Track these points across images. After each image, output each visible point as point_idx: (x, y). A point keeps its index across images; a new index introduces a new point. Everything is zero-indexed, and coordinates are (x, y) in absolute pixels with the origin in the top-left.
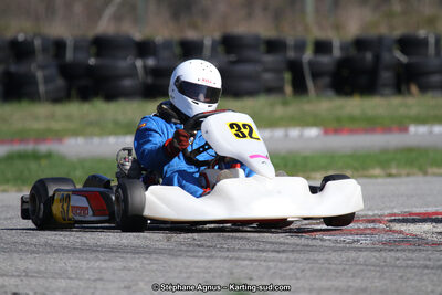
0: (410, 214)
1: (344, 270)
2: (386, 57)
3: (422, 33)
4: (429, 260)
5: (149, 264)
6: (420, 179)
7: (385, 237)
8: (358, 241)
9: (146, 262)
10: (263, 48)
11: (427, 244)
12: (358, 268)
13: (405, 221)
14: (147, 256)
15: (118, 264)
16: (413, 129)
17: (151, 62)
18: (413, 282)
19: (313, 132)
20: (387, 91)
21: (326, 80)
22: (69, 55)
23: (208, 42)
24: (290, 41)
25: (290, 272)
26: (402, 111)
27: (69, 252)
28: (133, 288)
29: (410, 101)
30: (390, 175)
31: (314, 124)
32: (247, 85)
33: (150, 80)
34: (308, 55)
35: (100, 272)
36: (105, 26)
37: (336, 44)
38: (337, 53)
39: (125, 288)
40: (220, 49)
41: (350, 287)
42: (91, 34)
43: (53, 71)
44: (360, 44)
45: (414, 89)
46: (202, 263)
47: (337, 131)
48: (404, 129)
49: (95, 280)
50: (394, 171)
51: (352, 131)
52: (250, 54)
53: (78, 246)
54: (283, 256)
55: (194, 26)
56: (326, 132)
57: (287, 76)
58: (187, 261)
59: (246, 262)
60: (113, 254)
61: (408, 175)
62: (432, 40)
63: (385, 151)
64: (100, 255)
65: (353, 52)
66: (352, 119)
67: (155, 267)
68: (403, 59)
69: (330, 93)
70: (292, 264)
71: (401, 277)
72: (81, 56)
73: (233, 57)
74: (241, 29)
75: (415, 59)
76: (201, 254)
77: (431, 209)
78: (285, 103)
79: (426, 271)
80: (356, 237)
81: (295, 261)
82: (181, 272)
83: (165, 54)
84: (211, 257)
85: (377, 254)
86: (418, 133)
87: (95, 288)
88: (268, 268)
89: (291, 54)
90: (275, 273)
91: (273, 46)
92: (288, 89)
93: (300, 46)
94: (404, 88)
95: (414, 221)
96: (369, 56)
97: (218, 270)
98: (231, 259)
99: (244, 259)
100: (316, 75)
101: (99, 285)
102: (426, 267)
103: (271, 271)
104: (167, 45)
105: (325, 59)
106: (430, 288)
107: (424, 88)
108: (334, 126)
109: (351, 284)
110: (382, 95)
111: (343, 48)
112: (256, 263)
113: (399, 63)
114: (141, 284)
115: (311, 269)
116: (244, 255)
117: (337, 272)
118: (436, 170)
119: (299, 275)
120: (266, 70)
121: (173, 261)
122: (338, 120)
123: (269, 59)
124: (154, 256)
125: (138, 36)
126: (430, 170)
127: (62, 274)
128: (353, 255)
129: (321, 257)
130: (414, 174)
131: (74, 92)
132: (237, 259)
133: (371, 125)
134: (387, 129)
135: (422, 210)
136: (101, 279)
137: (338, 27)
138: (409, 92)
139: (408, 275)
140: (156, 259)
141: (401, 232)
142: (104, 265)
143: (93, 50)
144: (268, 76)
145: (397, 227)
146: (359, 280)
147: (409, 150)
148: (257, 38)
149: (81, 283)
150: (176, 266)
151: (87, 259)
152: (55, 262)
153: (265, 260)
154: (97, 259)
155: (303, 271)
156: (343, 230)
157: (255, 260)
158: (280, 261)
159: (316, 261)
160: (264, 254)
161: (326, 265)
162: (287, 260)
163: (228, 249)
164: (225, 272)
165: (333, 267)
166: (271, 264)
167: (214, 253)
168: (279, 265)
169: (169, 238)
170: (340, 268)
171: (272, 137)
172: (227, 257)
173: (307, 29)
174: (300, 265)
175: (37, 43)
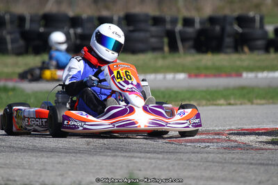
0: (242, 130)
1: (199, 165)
2: (228, 29)
3: (251, 14)
4: (253, 159)
5: (76, 160)
6: (249, 106)
7: (226, 144)
8: (209, 146)
9: (73, 158)
10: (150, 22)
11: (252, 149)
12: (208, 164)
13: (238, 134)
14: (74, 155)
15: (56, 160)
16: (245, 75)
17: (79, 30)
18: (243, 174)
19: (181, 76)
20: (229, 50)
21: (191, 43)
22: (27, 26)
23: (115, 18)
24: (168, 18)
25: (165, 166)
26: (238, 63)
27: (24, 152)
28: (65, 175)
29: (243, 57)
30: (230, 104)
31: (183, 71)
32: (140, 46)
33: (78, 42)
34: (179, 27)
35: (44, 165)
36: (51, 7)
37: (197, 20)
38: (197, 26)
39: (60, 175)
40: (124, 23)
41: (203, 176)
42: (41, 12)
43: (17, 35)
44: (212, 20)
45: (246, 49)
46: (109, 159)
47: (197, 76)
48: (240, 75)
49: (41, 170)
50: (232, 102)
51: (206, 76)
52: (142, 26)
53: (31, 147)
54: (161, 156)
55: (107, 8)
56: (190, 76)
57: (166, 40)
58: (100, 158)
59: (138, 160)
60: (52, 154)
61: (241, 104)
62: (258, 18)
63: (227, 89)
64: (45, 154)
65: (208, 26)
66: (207, 68)
67: (78, 162)
68: (240, 30)
69: (193, 51)
71: (235, 170)
72: (35, 26)
73: (131, 28)
74: (137, 10)
75: (247, 30)
76: (109, 154)
77: (255, 127)
78: (164, 58)
79: (251, 166)
80: (207, 144)
81: (169, 159)
82: (95, 165)
83: (88, 25)
84: (115, 156)
85: (220, 156)
86: (248, 77)
87: (41, 175)
88: (151, 163)
89: (168, 27)
90: (155, 167)
91: (157, 21)
92: (166, 49)
93: (174, 21)
94: (239, 49)
95: (244, 134)
96: (218, 28)
97: (120, 165)
98: (128, 157)
99: (136, 157)
100: (184, 40)
101: (43, 173)
102: (251, 164)
103: (153, 165)
104: (90, 19)
105: (190, 30)
106: (253, 177)
107: (252, 49)
108: (195, 72)
109: (204, 174)
110: (226, 53)
111: (201, 23)
112: (143, 160)
113: (237, 33)
114: (70, 173)
115: (178, 164)
116: (136, 154)
117: (195, 166)
118: (259, 101)
119: (171, 168)
120: (152, 36)
121: (91, 158)
122: (198, 68)
123: (154, 29)
124: (79, 155)
125: (71, 14)
126: (255, 101)
127: (19, 166)
128: (206, 155)
129: (185, 157)
130: (245, 104)
131: (30, 49)
132: (132, 157)
133: (219, 72)
134: (229, 75)
135: (250, 127)
136: (45, 169)
137: (198, 9)
138: (243, 51)
139: (240, 169)
140: (80, 157)
141: (236, 141)
142: (46, 160)
143: (42, 22)
144: (153, 40)
145: (233, 138)
146: (208, 172)
147: (242, 88)
148: (147, 15)
149: (32, 172)
150: (92, 162)
151: (36, 156)
152: (16, 158)
153: (149, 158)
154: (42, 156)
155: (173, 165)
156: (198, 140)
157: (143, 158)
158: (159, 159)
159: (181, 159)
160: (149, 155)
161: (188, 162)
162: (163, 159)
163: (126, 151)
164: (124, 165)
165: (192, 163)
166: (153, 161)
167: (117, 153)
168: (158, 161)
169: (88, 144)
170: (196, 164)
171: (155, 78)
172: (125, 156)
173: (178, 10)
174: (171, 162)
175: (7, 17)
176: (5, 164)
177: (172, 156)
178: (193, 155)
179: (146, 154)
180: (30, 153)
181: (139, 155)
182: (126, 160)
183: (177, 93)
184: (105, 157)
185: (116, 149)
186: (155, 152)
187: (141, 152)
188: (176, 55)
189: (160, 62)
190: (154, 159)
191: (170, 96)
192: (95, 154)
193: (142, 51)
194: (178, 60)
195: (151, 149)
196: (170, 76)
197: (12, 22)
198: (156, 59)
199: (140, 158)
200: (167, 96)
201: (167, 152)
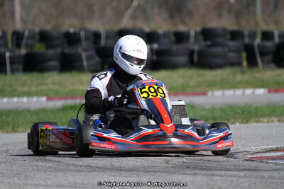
1: (282, 182)
10: (228, 36)
14: (153, 173)
17: (156, 46)
19: (261, 91)
21: (270, 57)
22: (103, 42)
23: (192, 33)
24: (246, 33)
25: (247, 184)
27: (103, 171)
31: (262, 87)
32: (218, 61)
33: (155, 58)
34: (258, 41)
36: (126, 23)
37: (276, 34)
38: (277, 40)
40: (201, 37)
42: (117, 28)
43: (93, 52)
47: (277, 91)
52: (219, 40)
53: (109, 167)
54: (242, 174)
55: (184, 23)
56: (270, 91)
57: (244, 55)
58: (179, 177)
59: (218, 178)
60: (131, 173)
64: (123, 173)
69: (272, 65)
70: (248, 179)
72: (110, 43)
73: (209, 43)
74: (214, 24)
76: (188, 172)
78: (243, 73)
81: (250, 177)
83: (165, 41)
84: (195, 174)
88: (232, 182)
89: (247, 41)
90: (236, 185)
91: (235, 35)
92: (245, 63)
93: (253, 35)
97: (200, 183)
98: (208, 175)
99: (216, 176)
100: (262, 54)
103: (234, 184)
104: (166, 35)
105: (269, 44)
108: (275, 87)
111: (280, 36)
112: (224, 178)
115: (261, 182)
116: (216, 172)
117: (277, 184)
119: (252, 186)
120: (231, 51)
121: (170, 177)
122: (278, 83)
123: (232, 44)
124: (158, 173)
125: (147, 29)
129: (267, 174)
131: (106, 66)
132: (212, 175)
137: (277, 23)
140: (159, 176)
144: (231, 55)
148: (224, 30)
151: (114, 176)
152: (94, 178)
153: (230, 176)
154: (121, 175)
155: (255, 183)
156: (280, 156)
157: (224, 176)
158: (240, 177)
159: (263, 177)
160: (230, 172)
161: (270, 180)
162: (245, 176)
163: (206, 170)
164: (204, 184)
165: (274, 181)
166: (234, 179)
167: (197, 171)
168: (239, 179)
169: (167, 162)
170: (279, 181)
171: (234, 94)
172: (205, 174)
173: (256, 23)
174: (253, 179)
175: (82, 34)
176: (83, 184)
177: (254, 174)
178: (275, 172)
179: (227, 172)
180: (108, 173)
181: (220, 172)
182: (205, 179)
183: (256, 108)
184: (184, 176)
185: (196, 168)
186: (236, 170)
187: (221, 170)
188: (255, 70)
189: (239, 77)
190: (235, 176)
191: (250, 112)
192: (175, 173)
193: (221, 66)
194: (257, 75)
195: (232, 167)
196: (249, 92)
197: (87, 39)
198: (234, 74)
199: (221, 176)
200: (246, 112)
201: (248, 170)
